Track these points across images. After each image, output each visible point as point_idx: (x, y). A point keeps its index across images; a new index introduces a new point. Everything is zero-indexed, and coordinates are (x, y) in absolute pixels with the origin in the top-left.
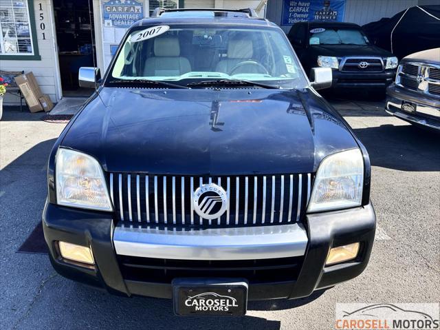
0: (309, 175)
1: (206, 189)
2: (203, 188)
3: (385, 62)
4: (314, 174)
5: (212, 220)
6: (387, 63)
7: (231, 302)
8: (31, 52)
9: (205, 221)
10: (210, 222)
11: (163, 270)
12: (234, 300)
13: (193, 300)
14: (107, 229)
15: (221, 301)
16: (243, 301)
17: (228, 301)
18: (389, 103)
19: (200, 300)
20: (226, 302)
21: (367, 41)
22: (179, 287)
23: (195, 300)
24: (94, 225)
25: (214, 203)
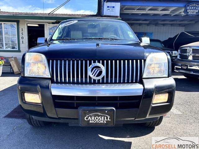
0: (143, 61)
1: (95, 65)
2: (93, 65)
3: (172, 53)
4: (145, 60)
5: (98, 80)
6: (173, 54)
7: (107, 118)
8: (17, 49)
9: (94, 80)
10: (97, 81)
11: (74, 103)
12: (109, 117)
13: (88, 117)
14: (48, 84)
15: (102, 117)
16: (113, 118)
17: (106, 117)
18: (175, 67)
19: (92, 117)
20: (105, 118)
21: (164, 46)
22: (82, 110)
23: (90, 117)
24: (41, 82)
25: (99, 71)
